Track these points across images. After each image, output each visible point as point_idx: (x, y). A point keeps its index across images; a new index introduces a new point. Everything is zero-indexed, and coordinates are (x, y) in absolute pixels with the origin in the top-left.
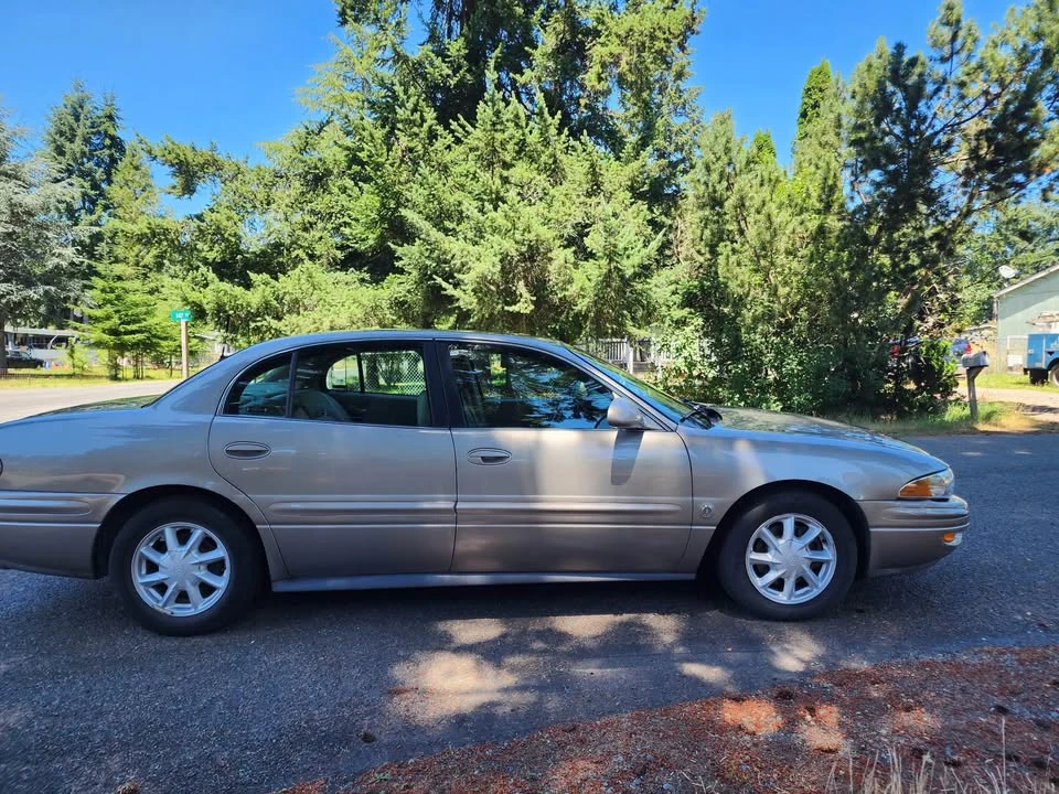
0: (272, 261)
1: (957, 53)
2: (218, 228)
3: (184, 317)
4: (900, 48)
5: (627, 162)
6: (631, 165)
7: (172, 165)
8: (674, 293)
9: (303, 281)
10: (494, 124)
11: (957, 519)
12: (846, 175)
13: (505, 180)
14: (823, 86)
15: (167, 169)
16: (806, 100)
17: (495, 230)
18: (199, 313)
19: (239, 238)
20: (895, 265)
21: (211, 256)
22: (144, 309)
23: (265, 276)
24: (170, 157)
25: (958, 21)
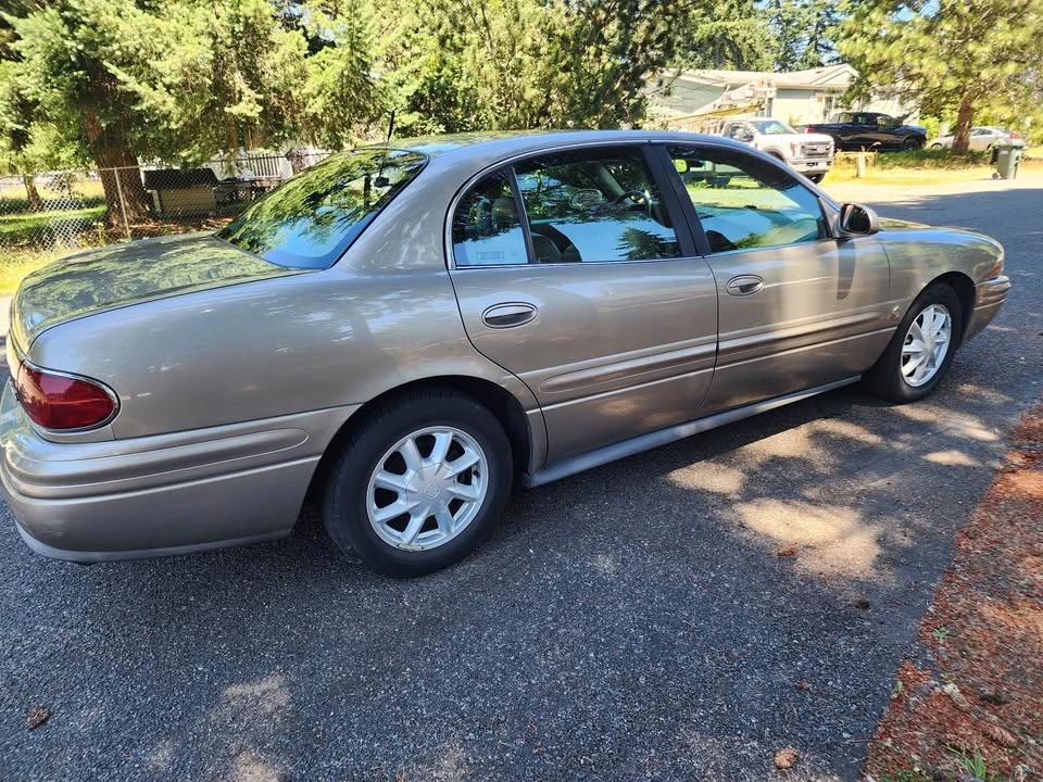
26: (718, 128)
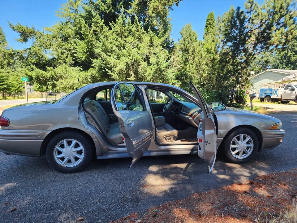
0: (52, 63)
1: (252, 11)
2: (36, 52)
3: (26, 80)
4: (239, 8)
5: (160, 38)
6: (162, 38)
7: (20, 32)
8: (173, 76)
9: (63, 69)
10: (123, 24)
11: (282, 135)
12: (221, 44)
13: (125, 41)
14: (212, 19)
15: (19, 34)
16: (207, 22)
17: (123, 55)
18: (31, 79)
19: (42, 56)
20: (234, 69)
21: (33, 61)
22: (6, 78)
23: (52, 68)
24: (20, 30)
25: (253, 2)
26: (283, 87)
